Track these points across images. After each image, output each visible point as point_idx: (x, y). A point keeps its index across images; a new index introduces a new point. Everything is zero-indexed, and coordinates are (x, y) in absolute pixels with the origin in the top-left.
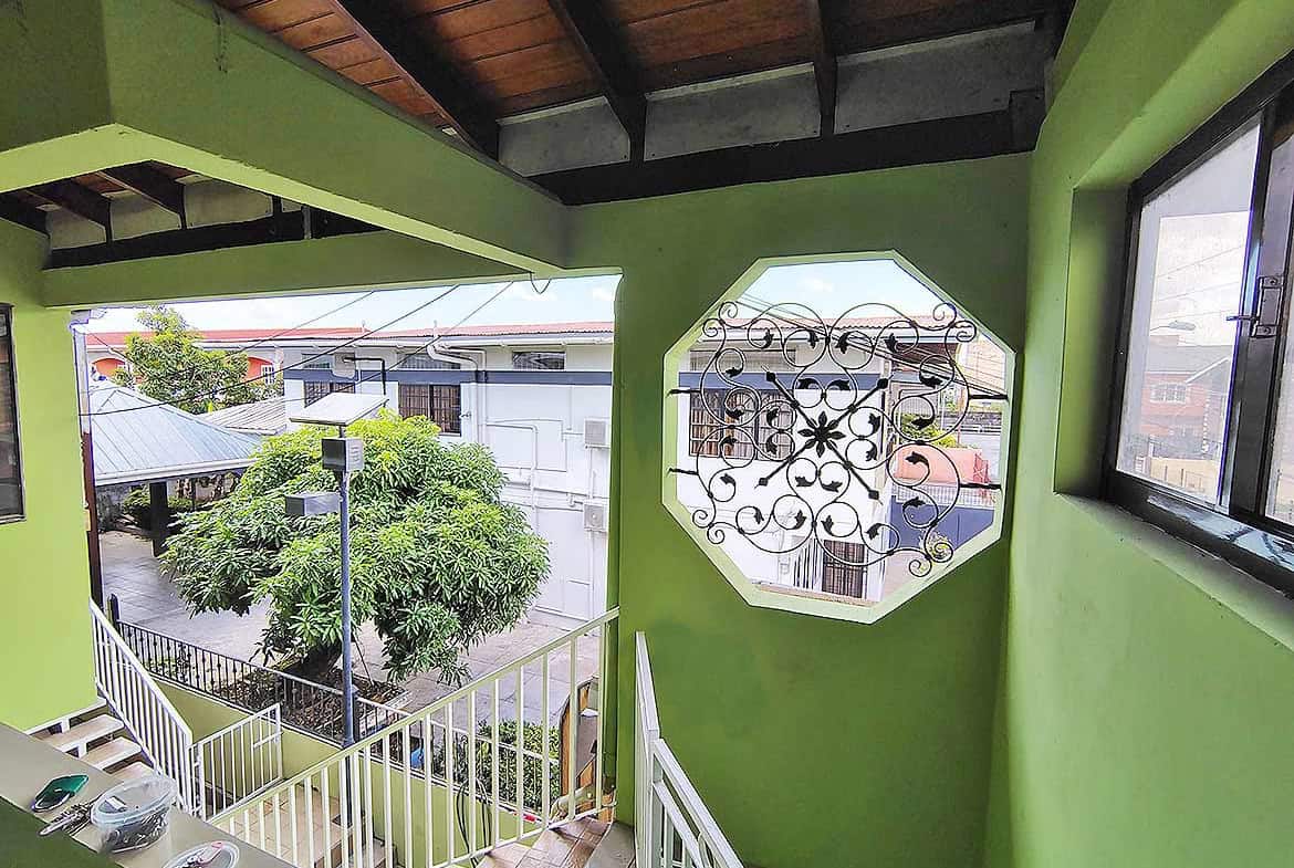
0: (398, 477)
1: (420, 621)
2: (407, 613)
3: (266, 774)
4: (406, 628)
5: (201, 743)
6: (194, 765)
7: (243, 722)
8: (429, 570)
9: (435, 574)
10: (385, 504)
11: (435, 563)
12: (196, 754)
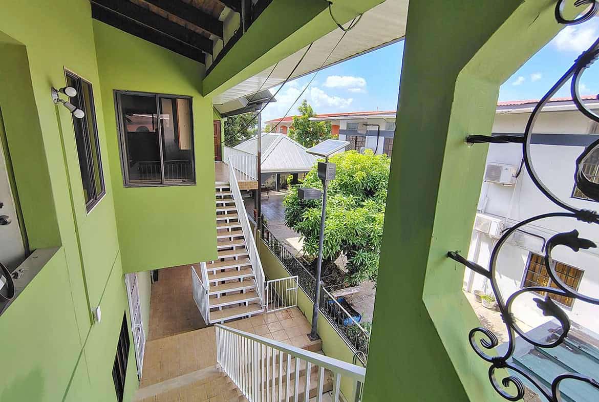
0: (365, 185)
1: (361, 259)
2: (356, 253)
3: (291, 302)
4: (354, 260)
5: (268, 282)
6: (265, 289)
7: (288, 278)
8: (369, 236)
9: (372, 239)
10: (358, 198)
11: (373, 233)
12: (266, 285)
